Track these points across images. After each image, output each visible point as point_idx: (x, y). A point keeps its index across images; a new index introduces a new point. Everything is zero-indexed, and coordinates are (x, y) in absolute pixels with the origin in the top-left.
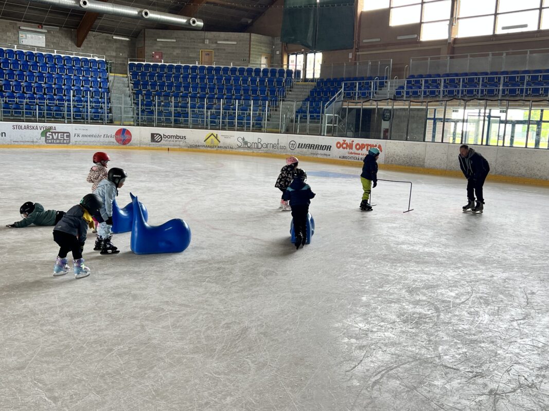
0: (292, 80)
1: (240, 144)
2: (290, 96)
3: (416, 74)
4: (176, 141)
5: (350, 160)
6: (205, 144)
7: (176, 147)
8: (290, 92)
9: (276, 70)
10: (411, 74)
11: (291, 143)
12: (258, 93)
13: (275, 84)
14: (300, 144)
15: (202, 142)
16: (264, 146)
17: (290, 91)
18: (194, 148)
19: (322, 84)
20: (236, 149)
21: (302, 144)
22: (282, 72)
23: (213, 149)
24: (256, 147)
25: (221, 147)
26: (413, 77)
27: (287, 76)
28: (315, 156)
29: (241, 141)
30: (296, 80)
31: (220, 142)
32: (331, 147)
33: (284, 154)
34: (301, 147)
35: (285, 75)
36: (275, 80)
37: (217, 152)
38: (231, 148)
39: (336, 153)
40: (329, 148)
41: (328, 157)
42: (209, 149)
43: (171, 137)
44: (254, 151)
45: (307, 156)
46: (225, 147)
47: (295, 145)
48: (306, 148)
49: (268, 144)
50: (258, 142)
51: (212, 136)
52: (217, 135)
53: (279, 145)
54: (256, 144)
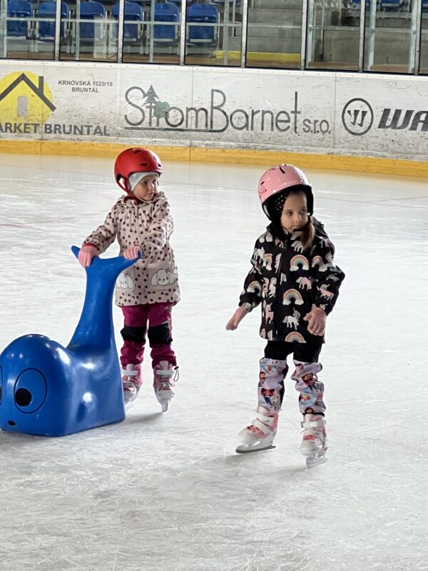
11: (352, 107)
14: (387, 112)
16: (239, 120)
20: (119, 135)
21: (398, 112)
23: (24, 138)
24: (202, 126)
25: (58, 128)
29: (142, 102)
31: (53, 108)
33: (323, 151)
37: (40, 150)
38: (99, 131)
42: (8, 135)
44: (196, 142)
45: (417, 159)
46: (77, 130)
47: (368, 115)
48: (414, 128)
49: (253, 113)
50: (213, 108)
51: (23, 82)
52: (41, 79)
53: (300, 118)
54: (202, 113)
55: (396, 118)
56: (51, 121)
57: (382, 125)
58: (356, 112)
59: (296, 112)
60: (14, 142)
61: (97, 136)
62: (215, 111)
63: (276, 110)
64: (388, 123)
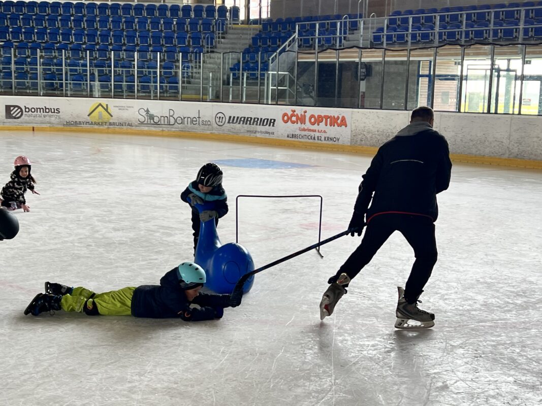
0: (226, 22)
1: (142, 119)
2: (222, 45)
3: (403, 10)
4: (44, 116)
5: (302, 140)
6: (89, 119)
7: (44, 126)
8: (222, 40)
9: (202, 7)
10: (395, 10)
11: (218, 116)
12: (175, 41)
13: (200, 27)
14: (230, 117)
15: (84, 117)
16: (179, 121)
17: (223, 38)
18: (73, 127)
19: (270, 27)
20: (136, 126)
21: (234, 117)
22: (211, 10)
23: (101, 127)
24: (166, 123)
25: (114, 124)
26: (398, 13)
27: (219, 16)
28: (253, 135)
29: (144, 114)
30: (232, 22)
31: (112, 116)
32: (275, 120)
33: (209, 132)
34: (233, 122)
35: (216, 14)
36: (200, 22)
37: (107, 132)
38: (129, 125)
39: (283, 129)
40: (272, 122)
41: (272, 137)
42: (96, 127)
43: (36, 110)
44: (164, 129)
45: (241, 135)
46: (121, 124)
47: (224, 119)
48: (239, 123)
49: (184, 118)
50: (170, 116)
51: (100, 107)
52: (107, 105)
53: (201, 120)
54: (166, 118)
55: (233, 120)
56: (111, 121)
57: (229, 122)
58: (220, 117)
59: (199, 118)
60: (98, 129)
61: (129, 127)
62: (171, 117)
63: (192, 117)
64: (231, 121)
